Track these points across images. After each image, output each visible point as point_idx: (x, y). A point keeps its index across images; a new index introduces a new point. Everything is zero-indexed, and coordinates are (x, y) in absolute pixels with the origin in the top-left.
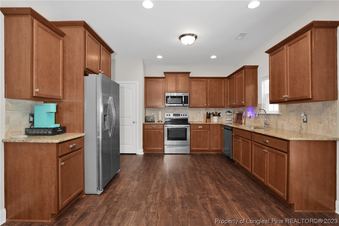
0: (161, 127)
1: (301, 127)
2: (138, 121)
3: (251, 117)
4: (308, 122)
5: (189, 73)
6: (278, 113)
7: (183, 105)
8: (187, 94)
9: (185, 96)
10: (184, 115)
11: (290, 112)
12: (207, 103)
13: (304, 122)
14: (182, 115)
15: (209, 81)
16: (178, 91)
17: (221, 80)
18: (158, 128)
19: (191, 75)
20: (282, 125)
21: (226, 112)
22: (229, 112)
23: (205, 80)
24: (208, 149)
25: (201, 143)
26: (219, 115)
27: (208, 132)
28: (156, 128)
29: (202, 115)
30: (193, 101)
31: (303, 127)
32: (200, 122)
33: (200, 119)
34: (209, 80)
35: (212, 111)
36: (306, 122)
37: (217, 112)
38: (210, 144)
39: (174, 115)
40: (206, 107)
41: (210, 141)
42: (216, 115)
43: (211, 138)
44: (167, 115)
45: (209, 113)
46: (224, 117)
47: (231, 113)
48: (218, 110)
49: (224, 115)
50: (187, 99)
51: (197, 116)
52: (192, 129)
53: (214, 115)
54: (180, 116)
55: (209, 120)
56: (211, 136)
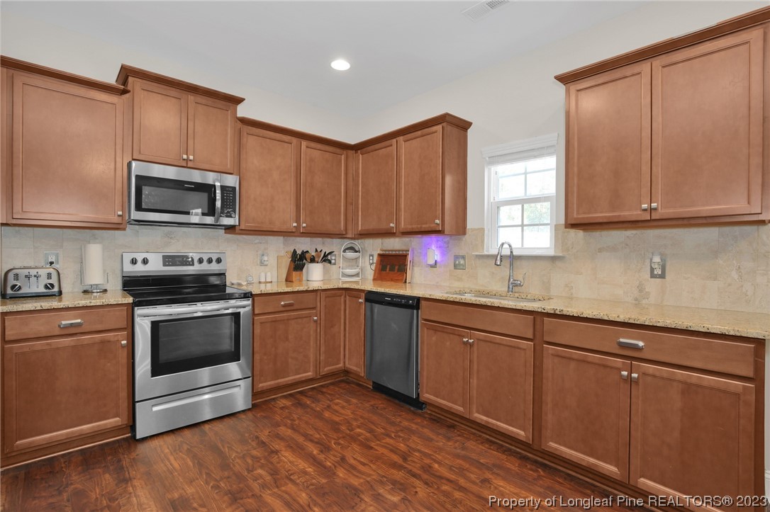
0: (115, 319)
1: (641, 291)
3: (438, 265)
4: (667, 277)
5: (238, 101)
6: (552, 253)
7: (217, 220)
8: (231, 181)
9: (223, 188)
10: (210, 261)
11: (600, 250)
12: (298, 220)
13: (653, 276)
15: (303, 147)
16: (190, 164)
17: (338, 151)
18: (99, 327)
19: (242, 111)
20: (566, 286)
21: (344, 251)
22: (352, 249)
23: (294, 140)
24: (310, 374)
25: (290, 360)
26: (326, 259)
27: (309, 316)
28: (86, 328)
29: (271, 259)
30: (250, 210)
31: (647, 290)
32: (266, 282)
33: (269, 274)
34: (304, 144)
35: (303, 245)
36: (662, 276)
37: (319, 250)
38: (316, 357)
39: (169, 260)
40: (296, 234)
41: (317, 345)
42: (316, 259)
43: (318, 338)
44: (134, 262)
45: (299, 252)
46: (335, 264)
47: (356, 252)
48: (323, 243)
49: (335, 260)
50: (230, 200)
51: (257, 265)
52: (259, 314)
53: (313, 260)
54: (193, 265)
55: (300, 276)
56: (319, 330)
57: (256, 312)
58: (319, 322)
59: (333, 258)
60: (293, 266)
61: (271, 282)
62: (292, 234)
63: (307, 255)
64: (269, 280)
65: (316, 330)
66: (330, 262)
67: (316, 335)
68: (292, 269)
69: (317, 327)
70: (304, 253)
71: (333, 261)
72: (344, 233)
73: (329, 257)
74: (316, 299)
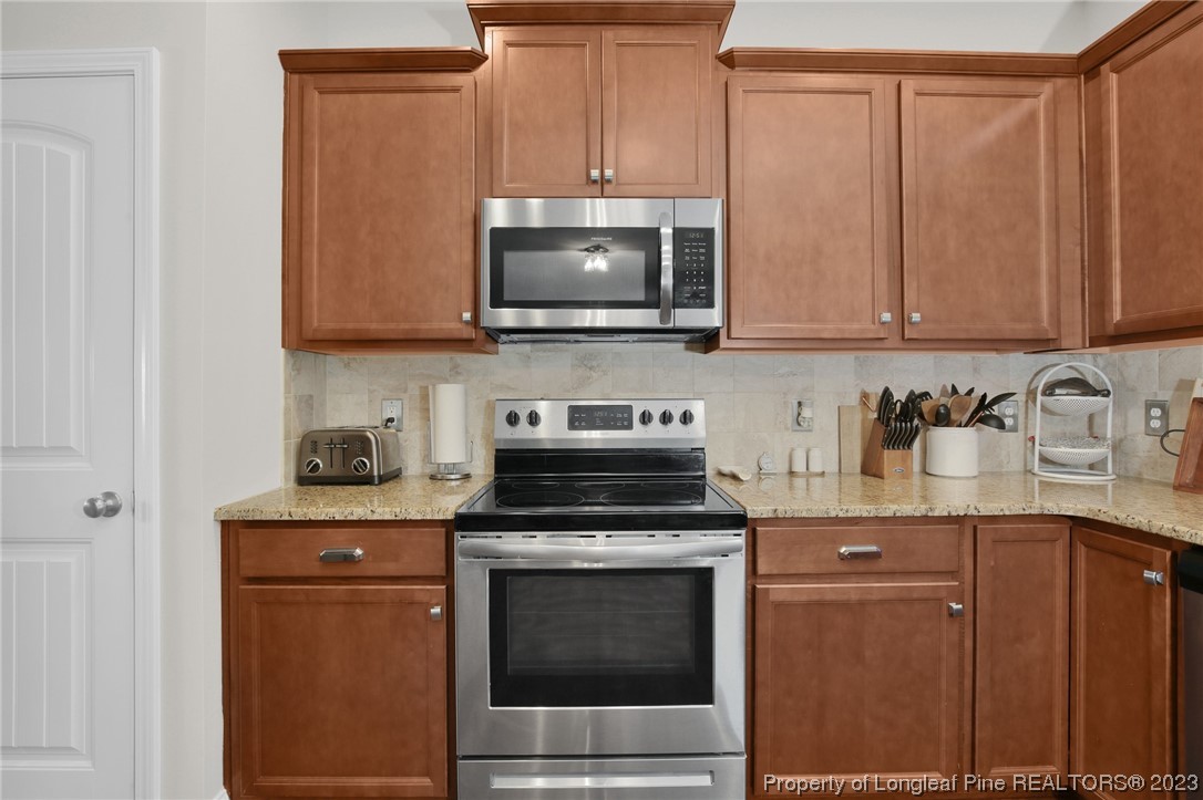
0: (421, 555)
2: (151, 491)
7: (664, 317)
8: (708, 215)
9: (679, 234)
10: (666, 418)
12: (896, 306)
14: (646, 418)
16: (608, 188)
18: (391, 568)
21: (1048, 392)
22: (1081, 385)
23: (881, 84)
26: (983, 413)
28: (371, 569)
29: (822, 417)
33: (816, 454)
34: (910, 84)
35: (914, 375)
37: (962, 390)
38: (961, 728)
39: (580, 417)
40: (887, 344)
41: (961, 691)
42: (954, 416)
43: (969, 669)
44: (513, 419)
45: (900, 395)
46: (1014, 429)
47: (1096, 393)
48: (976, 370)
49: (1014, 417)
50: (699, 261)
51: (787, 429)
52: (770, 577)
53: (942, 418)
54: (630, 427)
55: (904, 461)
56: (968, 643)
57: (762, 569)
58: (969, 617)
59: (1009, 411)
60: (881, 435)
61: (823, 474)
62: (877, 345)
63: (926, 406)
64: (816, 467)
65: (961, 642)
66: (1001, 426)
67: (961, 659)
68: (880, 442)
69: (962, 635)
70: (914, 399)
71: (1008, 422)
72: (1052, 336)
73: (996, 410)
74: (960, 544)
